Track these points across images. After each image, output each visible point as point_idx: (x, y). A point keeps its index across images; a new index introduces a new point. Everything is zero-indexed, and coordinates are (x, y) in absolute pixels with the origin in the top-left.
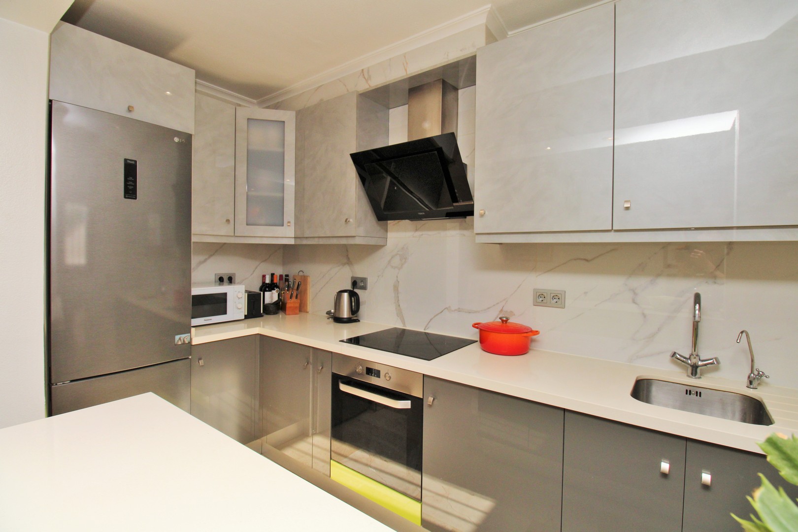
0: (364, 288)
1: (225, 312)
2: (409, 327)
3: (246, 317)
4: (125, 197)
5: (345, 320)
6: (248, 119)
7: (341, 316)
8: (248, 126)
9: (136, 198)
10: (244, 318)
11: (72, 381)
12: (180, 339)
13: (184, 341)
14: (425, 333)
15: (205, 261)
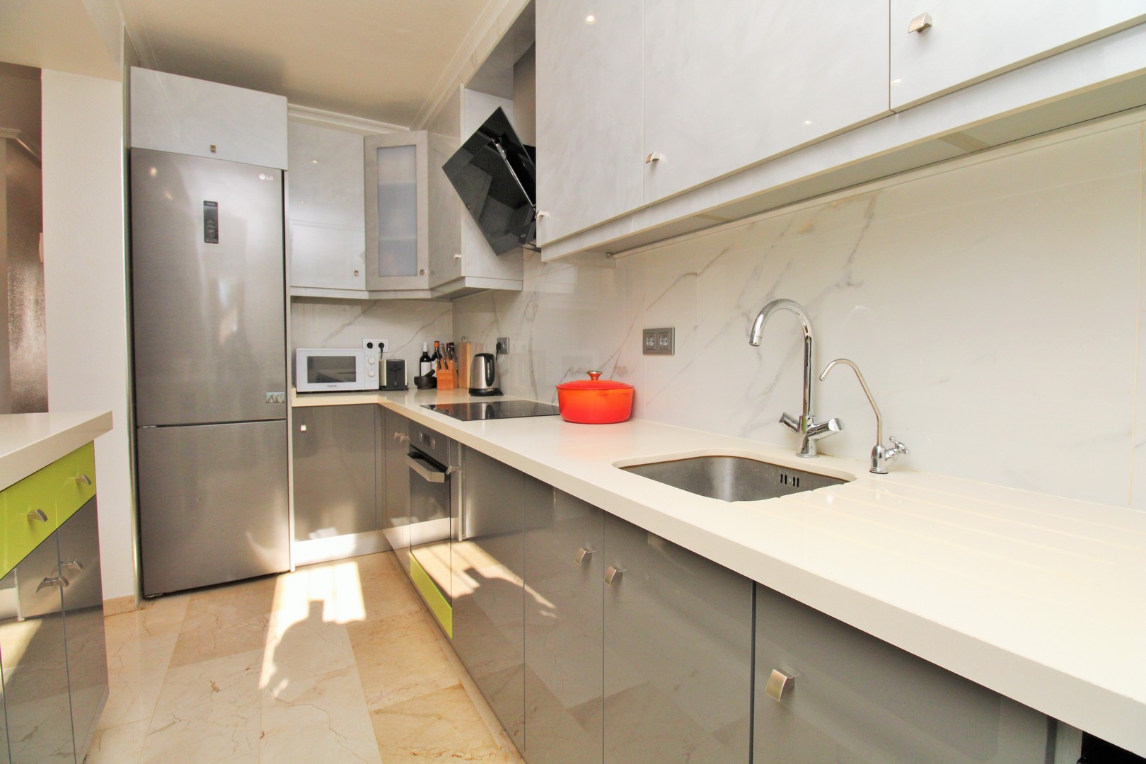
0: (505, 352)
1: (354, 380)
2: (539, 402)
3: (382, 388)
4: (205, 241)
5: (483, 391)
6: (378, 148)
7: (480, 388)
8: (378, 158)
9: (217, 243)
10: (378, 388)
11: (158, 426)
12: (272, 397)
13: (277, 399)
14: (553, 406)
15: (350, 324)
